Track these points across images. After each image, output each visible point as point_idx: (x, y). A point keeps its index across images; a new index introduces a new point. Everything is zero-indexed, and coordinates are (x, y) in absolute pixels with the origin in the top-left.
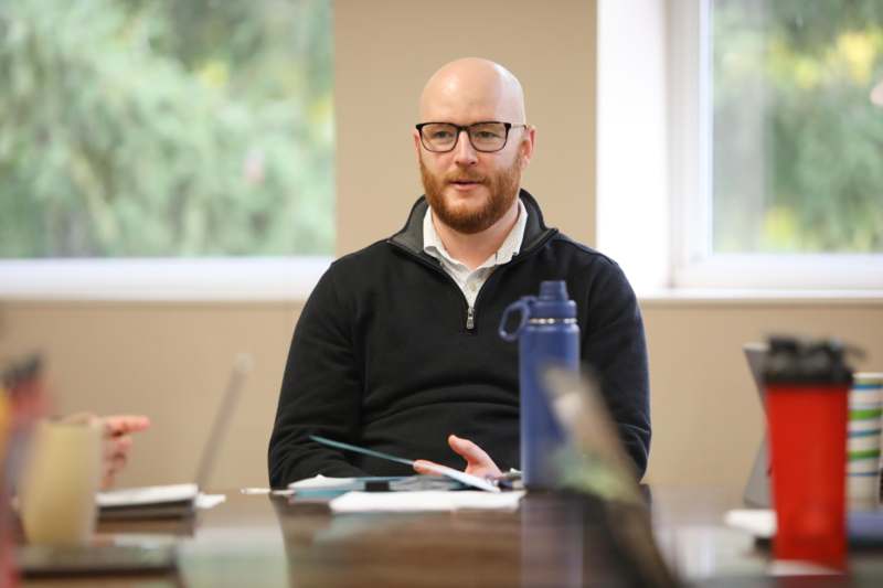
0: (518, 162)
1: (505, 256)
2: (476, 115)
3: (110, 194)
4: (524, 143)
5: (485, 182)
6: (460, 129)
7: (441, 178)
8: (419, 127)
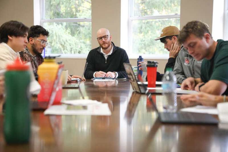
0: (110, 39)
1: (110, 53)
2: (104, 35)
3: (64, 50)
4: (111, 37)
5: (107, 43)
6: (102, 37)
7: (101, 44)
8: (97, 38)
